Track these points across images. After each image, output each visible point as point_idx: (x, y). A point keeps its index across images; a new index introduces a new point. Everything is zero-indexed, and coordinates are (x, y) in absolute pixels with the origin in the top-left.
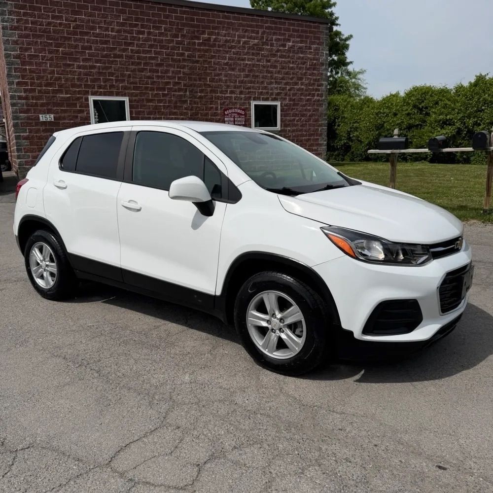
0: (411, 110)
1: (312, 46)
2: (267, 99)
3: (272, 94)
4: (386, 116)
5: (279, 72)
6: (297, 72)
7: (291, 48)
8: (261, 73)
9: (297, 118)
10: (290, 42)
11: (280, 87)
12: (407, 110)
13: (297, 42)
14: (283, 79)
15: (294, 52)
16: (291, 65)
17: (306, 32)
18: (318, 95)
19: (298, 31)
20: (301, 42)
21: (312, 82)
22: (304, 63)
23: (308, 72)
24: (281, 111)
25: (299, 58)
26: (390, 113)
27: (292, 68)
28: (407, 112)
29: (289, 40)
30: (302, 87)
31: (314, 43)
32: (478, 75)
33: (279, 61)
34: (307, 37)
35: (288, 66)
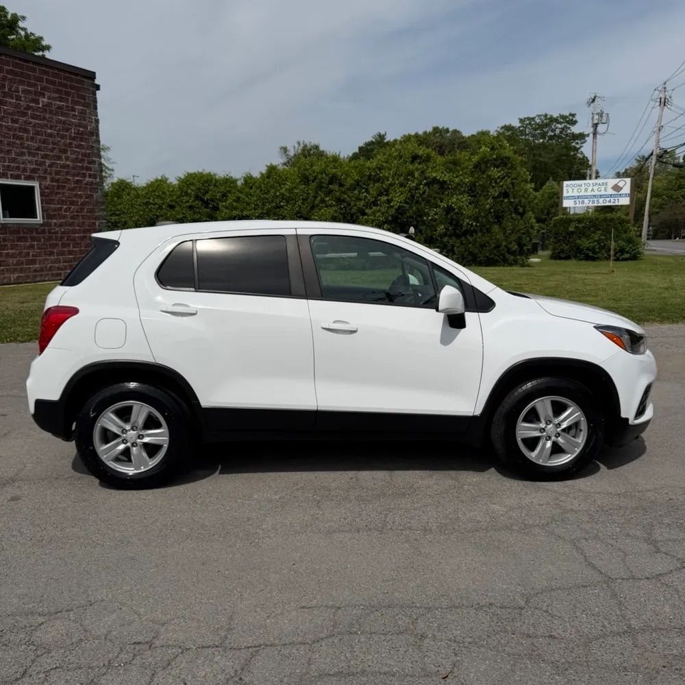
0: (193, 201)
1: (76, 107)
2: (17, 177)
3: (25, 170)
4: (158, 208)
5: (32, 139)
6: (59, 141)
7: (46, 105)
8: (5, 137)
9: (65, 207)
10: (44, 97)
11: (36, 161)
12: (188, 202)
13: (54, 99)
14: (38, 149)
15: (51, 112)
16: (49, 131)
17: (65, 86)
18: (90, 176)
19: (53, 83)
20: (61, 99)
21: (80, 156)
22: (67, 130)
23: (75, 142)
24: (41, 196)
25: (60, 122)
26: (163, 204)
27: (51, 135)
28: (188, 204)
29: (43, 95)
30: (68, 163)
31: (78, 103)
32: (269, 164)
33: (31, 123)
34: (67, 94)
35: (46, 132)
